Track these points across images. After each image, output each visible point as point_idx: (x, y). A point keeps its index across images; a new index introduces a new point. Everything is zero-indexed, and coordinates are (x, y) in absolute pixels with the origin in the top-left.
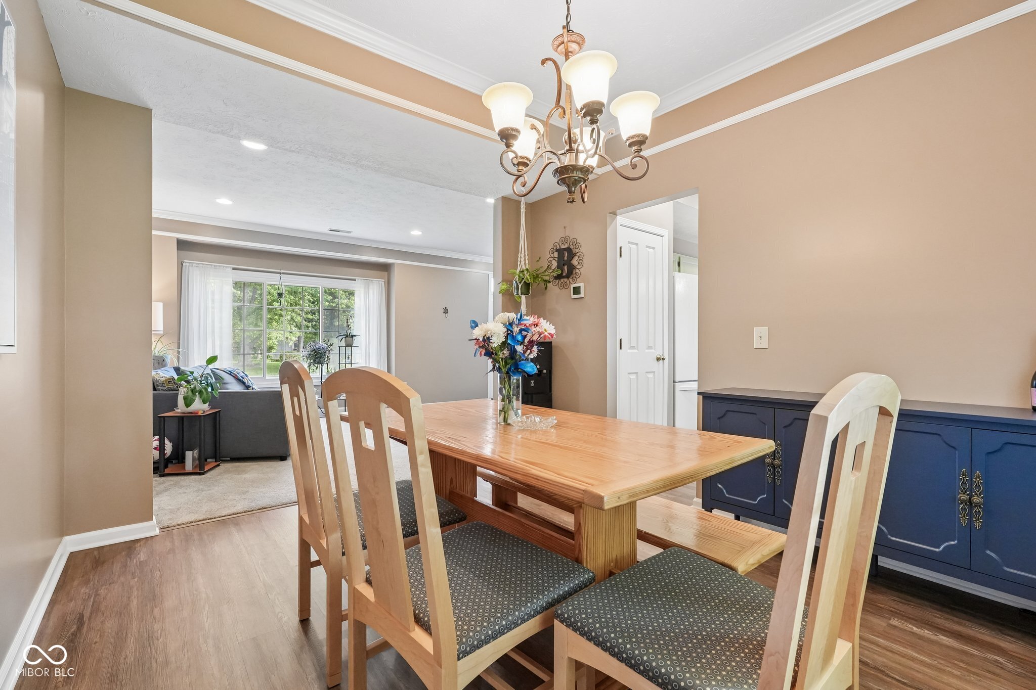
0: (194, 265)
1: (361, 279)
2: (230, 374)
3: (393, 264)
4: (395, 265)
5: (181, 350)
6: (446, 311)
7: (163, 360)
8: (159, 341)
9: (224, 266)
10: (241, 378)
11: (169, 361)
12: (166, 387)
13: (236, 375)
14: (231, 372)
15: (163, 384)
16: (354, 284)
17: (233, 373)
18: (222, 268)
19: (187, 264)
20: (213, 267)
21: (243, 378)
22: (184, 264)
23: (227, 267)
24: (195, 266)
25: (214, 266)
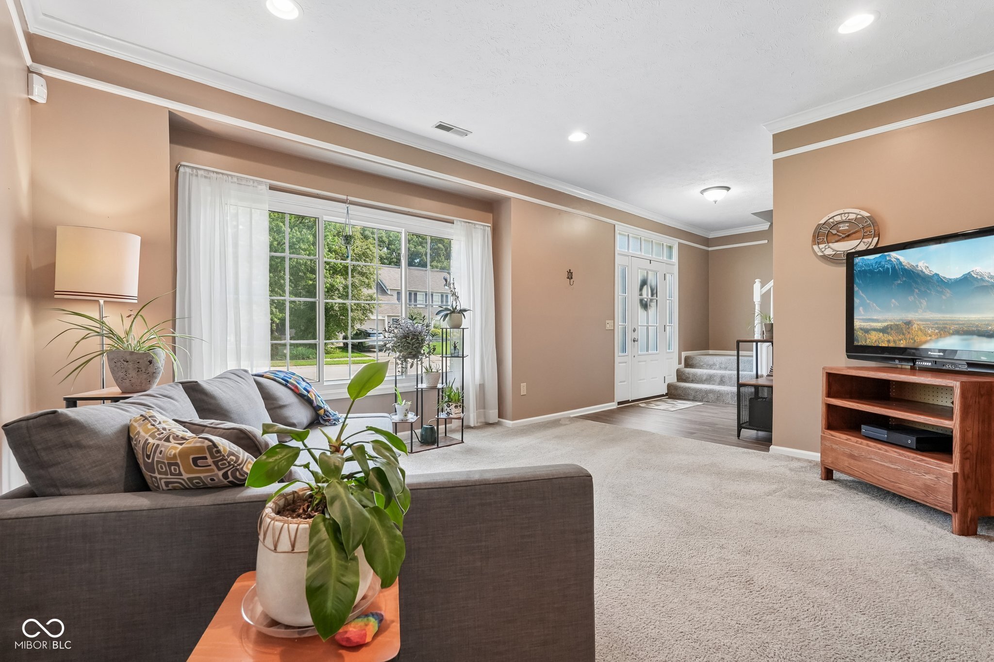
0: (200, 172)
1: (461, 221)
2: (286, 386)
3: (507, 199)
4: (512, 199)
5: (177, 334)
6: (570, 275)
7: (150, 362)
8: (139, 317)
9: (254, 181)
10: (305, 393)
11: (163, 362)
12: (185, 476)
13: (296, 387)
14: (287, 381)
15: (170, 465)
16: (451, 228)
17: (291, 384)
18: (251, 183)
19: (188, 170)
20: (235, 180)
21: (308, 392)
22: (182, 170)
23: (260, 183)
24: (202, 176)
25: (238, 178)
